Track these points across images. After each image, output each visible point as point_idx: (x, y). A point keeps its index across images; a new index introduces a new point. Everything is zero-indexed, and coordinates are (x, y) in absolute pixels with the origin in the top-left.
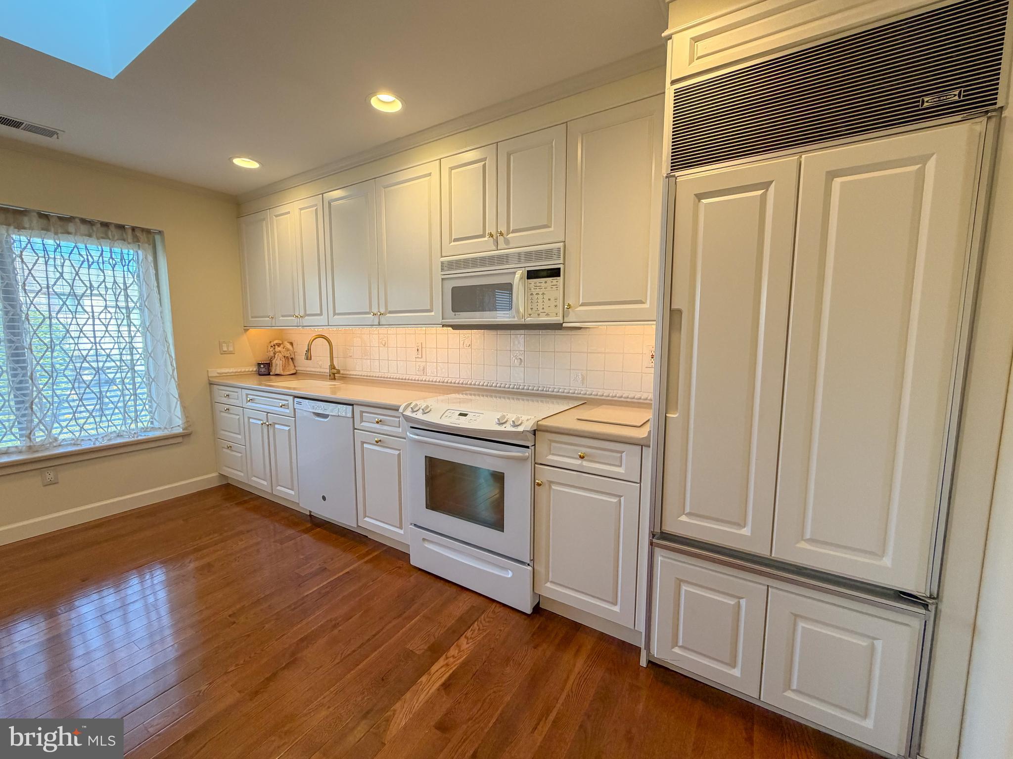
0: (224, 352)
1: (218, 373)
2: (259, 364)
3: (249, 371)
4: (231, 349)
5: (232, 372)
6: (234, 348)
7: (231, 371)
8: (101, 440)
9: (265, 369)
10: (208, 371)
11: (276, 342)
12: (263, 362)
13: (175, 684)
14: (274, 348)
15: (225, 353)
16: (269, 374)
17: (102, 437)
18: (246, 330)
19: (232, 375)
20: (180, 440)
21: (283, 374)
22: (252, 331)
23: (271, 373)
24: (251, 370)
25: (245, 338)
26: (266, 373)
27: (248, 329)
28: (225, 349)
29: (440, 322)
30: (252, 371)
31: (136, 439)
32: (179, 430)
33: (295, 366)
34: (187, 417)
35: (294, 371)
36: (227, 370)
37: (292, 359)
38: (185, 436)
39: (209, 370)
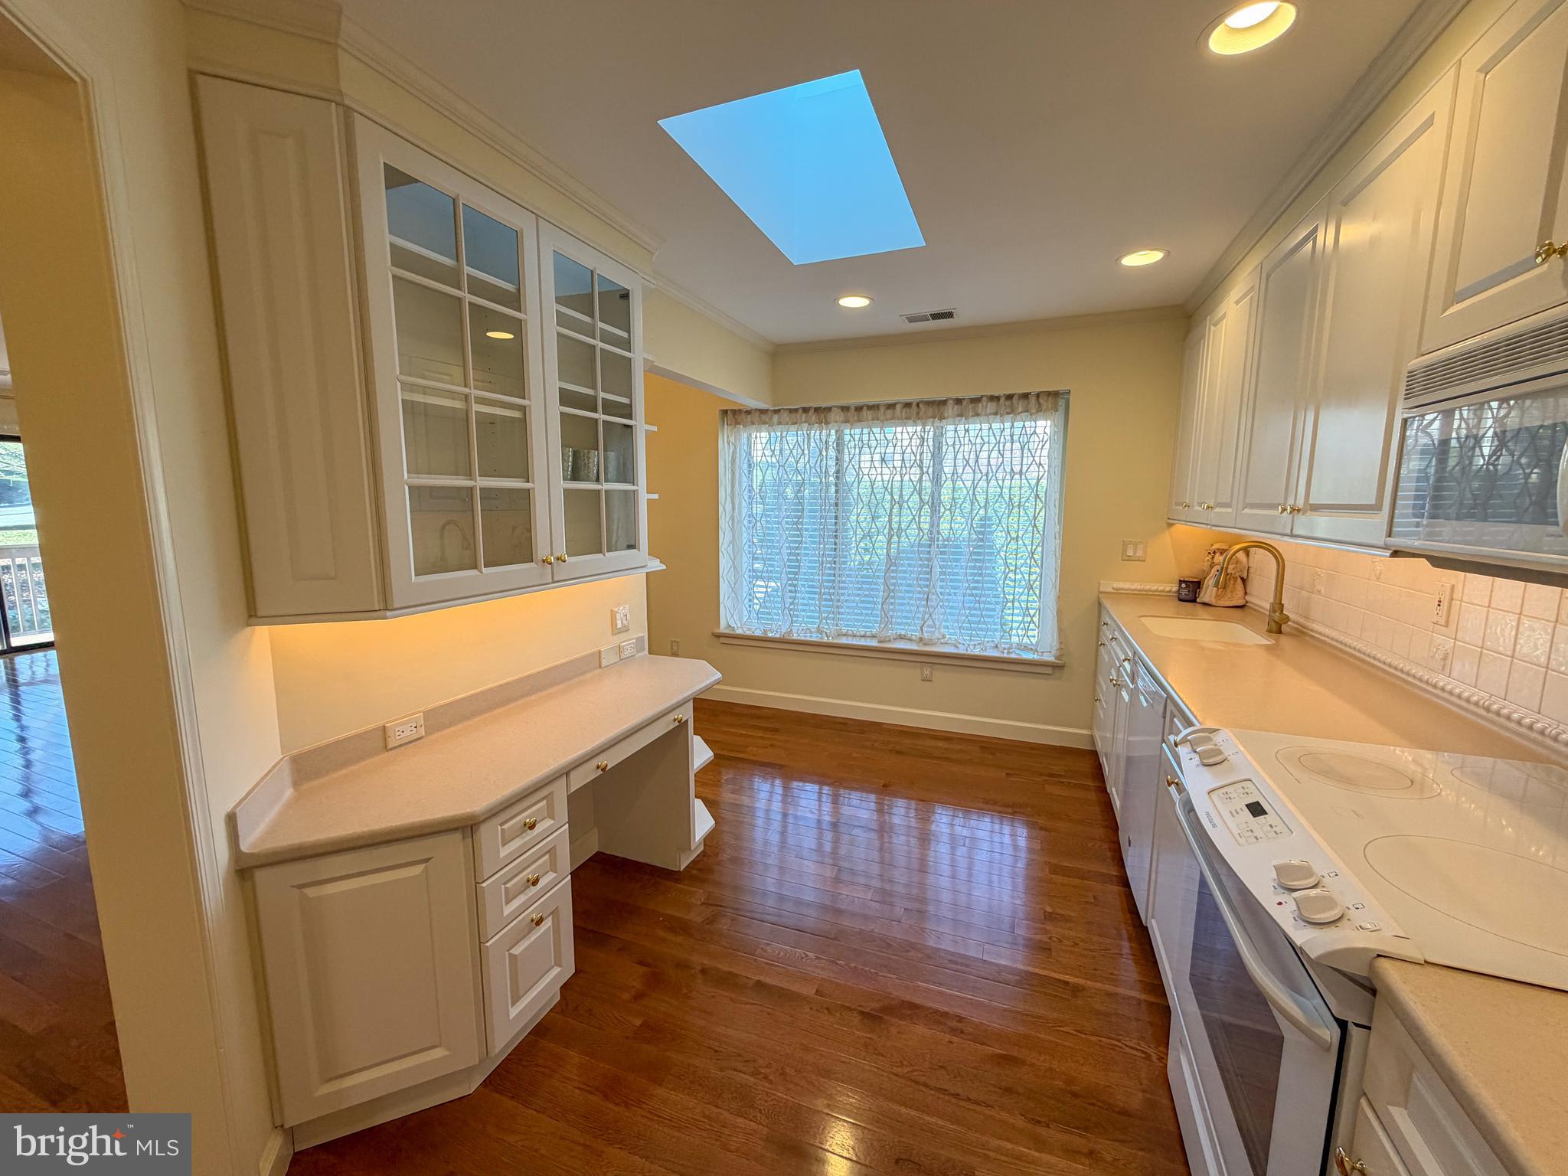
0: (1127, 558)
1: (1113, 589)
2: (1181, 582)
3: (1163, 591)
4: (1139, 553)
5: (1136, 590)
6: (1145, 552)
7: (1133, 587)
8: (972, 647)
9: (1190, 592)
10: (1099, 583)
11: (1215, 546)
12: (1186, 580)
13: (817, 933)
14: (1213, 558)
15: (1129, 559)
16: (1194, 601)
17: (975, 645)
18: (1170, 525)
19: (1135, 594)
20: (1049, 671)
21: (1214, 604)
22: (1180, 528)
23: (1198, 600)
24: (1168, 589)
25: (1166, 537)
26: (1188, 598)
27: (1173, 524)
28: (1130, 553)
29: (1381, 543)
30: (1170, 591)
31: (1005, 655)
32: (1049, 658)
33: (1246, 593)
34: (1061, 643)
35: (1241, 602)
36: (1127, 585)
37: (1244, 580)
38: (1056, 668)
39: (1102, 582)
